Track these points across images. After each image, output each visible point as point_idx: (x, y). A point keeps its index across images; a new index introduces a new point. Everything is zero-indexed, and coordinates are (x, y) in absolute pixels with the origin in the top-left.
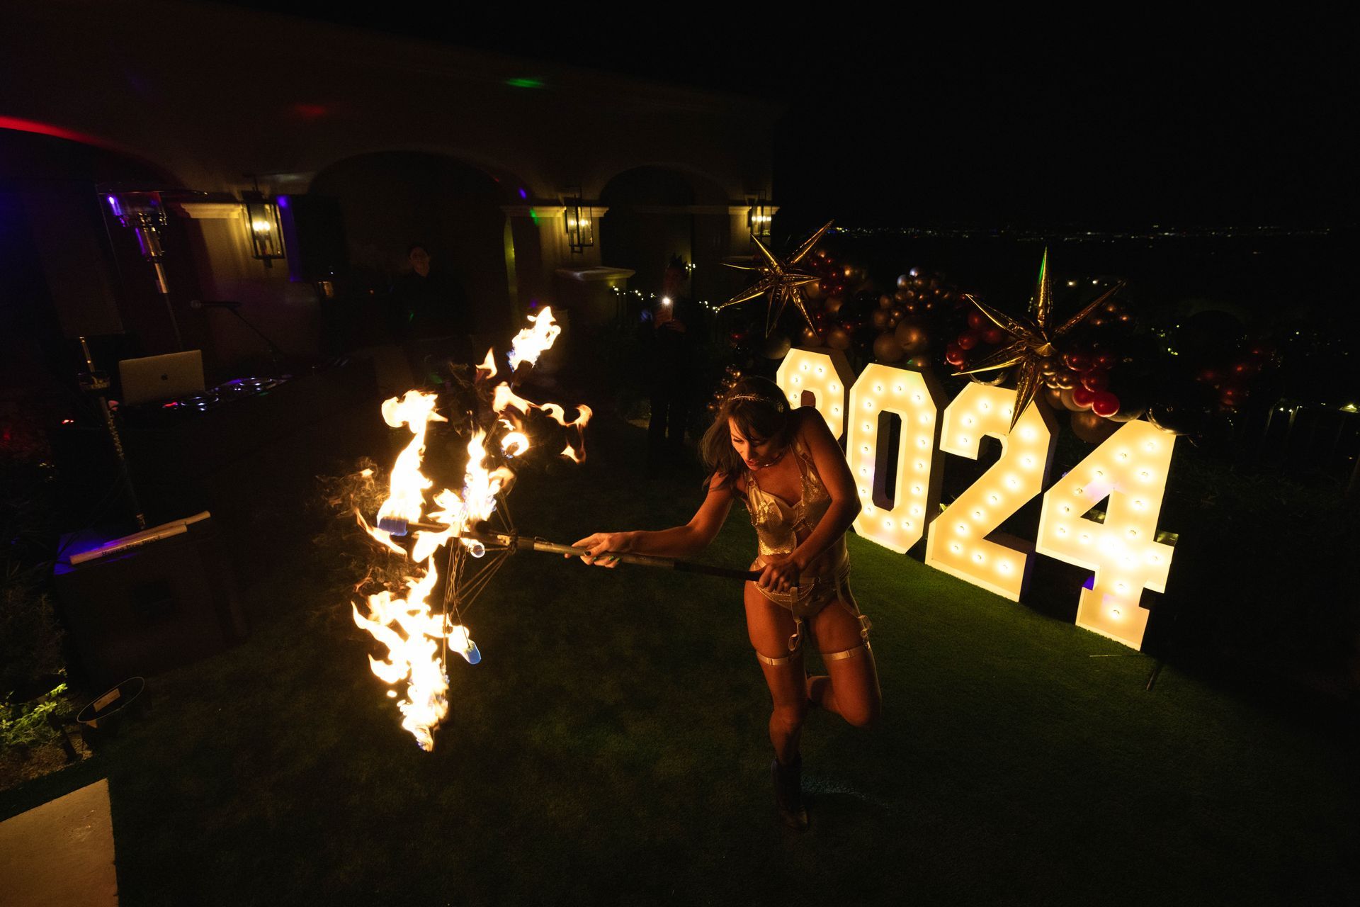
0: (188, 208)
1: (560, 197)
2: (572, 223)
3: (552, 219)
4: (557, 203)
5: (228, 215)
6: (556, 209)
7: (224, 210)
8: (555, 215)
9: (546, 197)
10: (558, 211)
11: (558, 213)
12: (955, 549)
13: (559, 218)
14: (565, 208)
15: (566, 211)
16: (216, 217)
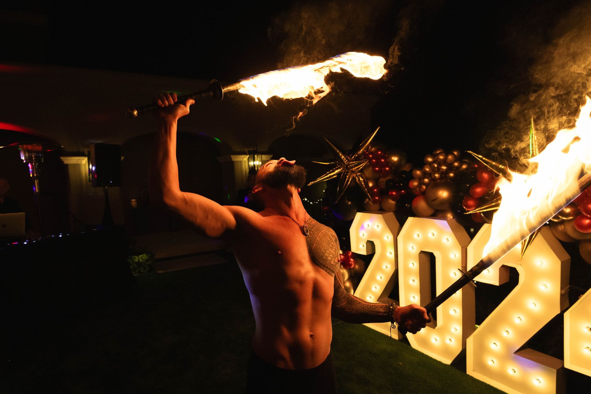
0: (63, 158)
1: (246, 150)
2: (251, 163)
3: (241, 162)
4: (244, 153)
5: (81, 162)
6: (243, 156)
7: (80, 159)
8: (243, 159)
9: (239, 150)
10: (244, 157)
11: (245, 158)
12: (492, 362)
13: (245, 161)
14: (248, 156)
15: (249, 157)
16: (76, 163)
